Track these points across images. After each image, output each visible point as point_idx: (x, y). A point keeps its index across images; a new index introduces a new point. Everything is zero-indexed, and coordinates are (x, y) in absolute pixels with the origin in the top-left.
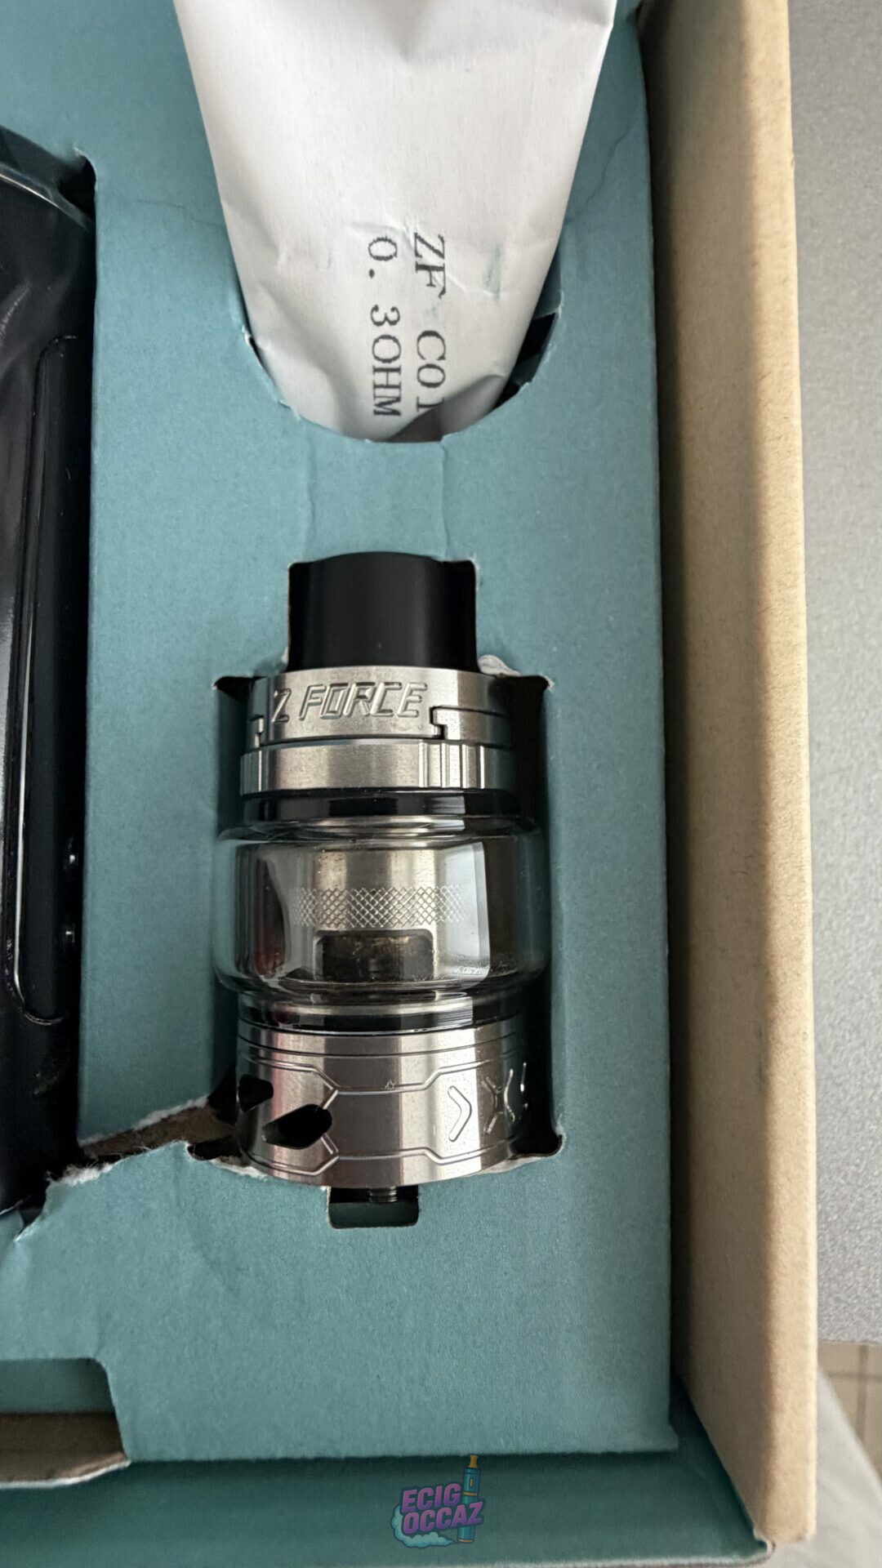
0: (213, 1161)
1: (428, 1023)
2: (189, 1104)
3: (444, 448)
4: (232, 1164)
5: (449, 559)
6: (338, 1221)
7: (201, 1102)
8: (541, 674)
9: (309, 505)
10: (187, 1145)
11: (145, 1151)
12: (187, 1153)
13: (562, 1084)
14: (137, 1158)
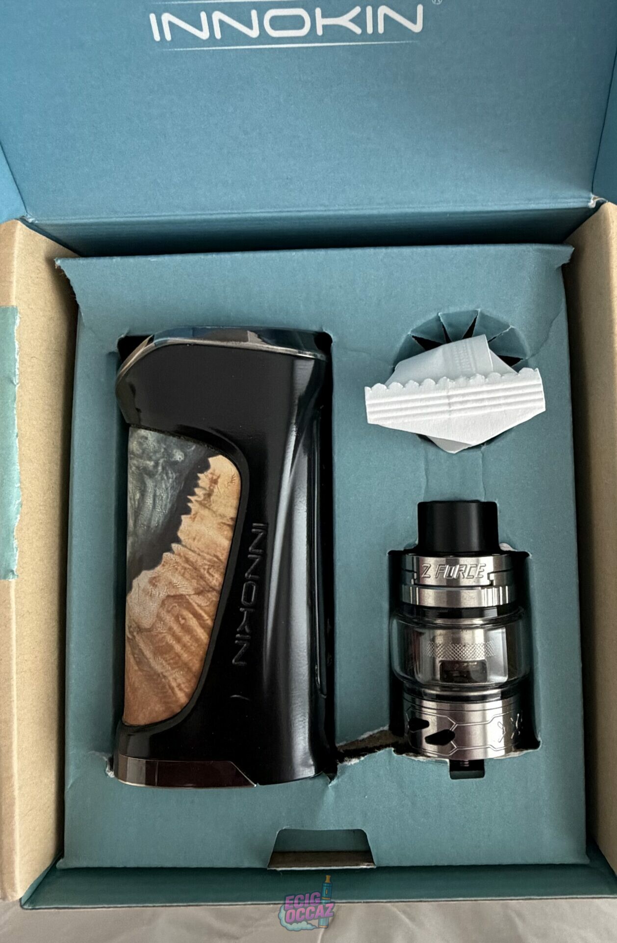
0: (404, 755)
1: (483, 699)
2: (381, 729)
3: (482, 452)
4: (411, 756)
5: (486, 501)
6: (453, 777)
7: (386, 728)
8: (526, 551)
9: (425, 477)
10: (393, 749)
11: (376, 752)
12: (393, 753)
13: (540, 720)
14: (373, 754)
